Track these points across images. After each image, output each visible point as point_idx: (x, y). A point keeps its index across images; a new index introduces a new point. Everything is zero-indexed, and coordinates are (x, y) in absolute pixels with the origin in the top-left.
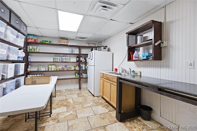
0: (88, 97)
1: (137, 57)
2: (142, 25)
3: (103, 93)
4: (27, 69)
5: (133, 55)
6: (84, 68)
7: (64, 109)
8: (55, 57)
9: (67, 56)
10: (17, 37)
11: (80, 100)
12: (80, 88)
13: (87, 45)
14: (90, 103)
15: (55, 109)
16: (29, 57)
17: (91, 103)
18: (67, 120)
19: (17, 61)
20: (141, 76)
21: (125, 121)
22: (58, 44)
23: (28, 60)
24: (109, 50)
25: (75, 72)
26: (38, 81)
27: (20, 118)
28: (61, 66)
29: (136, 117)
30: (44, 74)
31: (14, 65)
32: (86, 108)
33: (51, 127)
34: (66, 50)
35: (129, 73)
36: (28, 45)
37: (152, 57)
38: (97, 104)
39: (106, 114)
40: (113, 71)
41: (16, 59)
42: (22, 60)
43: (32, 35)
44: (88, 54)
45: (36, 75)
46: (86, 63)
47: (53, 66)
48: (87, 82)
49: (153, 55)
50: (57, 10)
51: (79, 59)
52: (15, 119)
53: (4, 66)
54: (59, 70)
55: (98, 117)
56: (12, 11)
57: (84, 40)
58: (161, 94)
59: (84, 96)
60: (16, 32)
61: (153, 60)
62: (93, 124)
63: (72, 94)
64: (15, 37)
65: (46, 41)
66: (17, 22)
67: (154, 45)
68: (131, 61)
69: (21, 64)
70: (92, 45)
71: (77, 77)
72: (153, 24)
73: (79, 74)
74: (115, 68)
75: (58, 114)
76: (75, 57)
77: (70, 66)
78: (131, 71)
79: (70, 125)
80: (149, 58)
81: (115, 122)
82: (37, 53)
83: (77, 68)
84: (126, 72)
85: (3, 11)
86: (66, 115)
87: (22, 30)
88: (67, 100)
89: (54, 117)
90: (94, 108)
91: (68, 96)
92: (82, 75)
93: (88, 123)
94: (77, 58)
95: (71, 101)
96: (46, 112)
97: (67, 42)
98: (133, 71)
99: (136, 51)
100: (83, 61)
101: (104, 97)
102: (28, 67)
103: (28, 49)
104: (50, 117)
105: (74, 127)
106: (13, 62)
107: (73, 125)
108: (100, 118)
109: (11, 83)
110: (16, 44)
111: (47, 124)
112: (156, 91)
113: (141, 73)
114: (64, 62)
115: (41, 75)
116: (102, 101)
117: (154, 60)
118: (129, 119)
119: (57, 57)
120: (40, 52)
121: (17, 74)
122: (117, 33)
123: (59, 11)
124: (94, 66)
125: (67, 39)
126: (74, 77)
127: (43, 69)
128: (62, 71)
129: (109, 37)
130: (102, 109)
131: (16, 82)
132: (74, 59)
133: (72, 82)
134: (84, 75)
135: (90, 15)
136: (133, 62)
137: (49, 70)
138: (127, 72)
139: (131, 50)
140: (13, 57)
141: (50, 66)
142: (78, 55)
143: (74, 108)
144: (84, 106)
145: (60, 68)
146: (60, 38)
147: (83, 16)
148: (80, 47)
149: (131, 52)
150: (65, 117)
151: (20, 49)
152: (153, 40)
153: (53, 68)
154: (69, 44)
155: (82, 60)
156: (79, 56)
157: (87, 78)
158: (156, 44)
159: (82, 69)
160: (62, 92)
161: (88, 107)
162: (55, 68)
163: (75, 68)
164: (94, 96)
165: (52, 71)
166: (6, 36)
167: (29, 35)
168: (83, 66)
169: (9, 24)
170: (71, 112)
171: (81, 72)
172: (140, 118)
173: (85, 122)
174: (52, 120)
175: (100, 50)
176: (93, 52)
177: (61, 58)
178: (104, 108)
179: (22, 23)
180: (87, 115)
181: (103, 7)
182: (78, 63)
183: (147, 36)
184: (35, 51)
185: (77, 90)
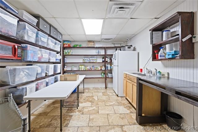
0: (112, 96)
1: (164, 56)
2: (166, 19)
3: (126, 94)
4: (64, 69)
5: (158, 53)
6: (109, 69)
7: (89, 104)
8: (84, 59)
9: (94, 58)
10: (56, 44)
11: (104, 98)
12: (106, 88)
13: (113, 46)
14: (112, 102)
15: (82, 103)
16: (65, 59)
17: (114, 103)
18: (90, 113)
19: (56, 62)
20: (168, 78)
21: (146, 126)
22: (86, 47)
23: (64, 62)
24: (134, 49)
25: (101, 71)
26: (68, 78)
27: (57, 106)
28: (89, 66)
29: (161, 124)
30: (76, 73)
31: (53, 65)
32: (108, 106)
33: (76, 117)
34: (94, 52)
35: (155, 74)
36: (65, 49)
37: (179, 55)
38: (120, 104)
39: (126, 115)
40: (138, 71)
41: (55, 61)
42: (59, 61)
43: (66, 41)
44: (113, 55)
45: (70, 74)
46: (111, 63)
47: (83, 66)
48: (112, 82)
49: (180, 53)
50: (80, 18)
51: (105, 59)
52: (54, 106)
53: (47, 66)
54: (88, 69)
55: (118, 116)
56: (52, 25)
57: (109, 41)
58: (179, 98)
59: (108, 95)
60: (55, 40)
61: (180, 59)
62: (111, 121)
63: (99, 92)
64: (54, 44)
65: (77, 45)
66: (55, 33)
67: (182, 41)
68: (155, 61)
69: (58, 65)
70: (117, 46)
71: (103, 77)
72: (180, 17)
73: (104, 74)
74: (140, 68)
75: (83, 108)
76: (101, 57)
77: (97, 66)
78: (157, 72)
79: (91, 118)
80: (177, 57)
81: (134, 124)
82: (70, 55)
83: (103, 68)
84: (151, 73)
85: (45, 27)
86: (90, 109)
87: (58, 39)
88: (93, 97)
89: (80, 109)
90: (115, 107)
91: (94, 94)
92: (107, 74)
93: (107, 120)
94: (103, 59)
95: (96, 98)
96: (75, 104)
97: (94, 44)
98: (159, 72)
99: (161, 49)
100: (108, 62)
101: (127, 98)
102: (64, 67)
103: (64, 53)
104: (77, 108)
105: (94, 120)
106: (54, 63)
107: (94, 119)
108: (120, 117)
109: (52, 79)
110: (55, 49)
111: (74, 114)
112: (173, 94)
113: (168, 74)
114: (91, 63)
115: (73, 74)
116: (125, 101)
117: (182, 59)
118: (151, 124)
119: (86, 59)
120: (73, 54)
121: (56, 72)
122: (142, 31)
123: (82, 20)
124: (118, 66)
125: (94, 42)
126: (101, 76)
127: (75, 69)
128: (89, 70)
129: (134, 35)
130: (123, 110)
131: (55, 78)
132: (100, 60)
133: (99, 81)
134: (110, 75)
135: (109, 17)
136: (160, 62)
137: (80, 70)
138: (153, 73)
139: (156, 48)
140: (53, 60)
141: (80, 66)
142: (103, 56)
143: (97, 104)
144: (106, 104)
145: (88, 68)
146: (88, 41)
147: (103, 20)
148: (105, 48)
149: (156, 51)
150: (89, 111)
151: (58, 53)
152: (180, 35)
153: (83, 68)
154: (95, 46)
155: (107, 60)
156: (105, 56)
157: (112, 78)
158: (184, 40)
159: (108, 70)
160: (90, 89)
161: (110, 105)
162: (84, 68)
163: (101, 68)
164: (118, 96)
165: (82, 71)
166: (48, 44)
167: (64, 41)
168: (109, 66)
169: (50, 35)
170: (94, 108)
171: (106, 72)
172: (165, 126)
173: (104, 118)
174: (78, 111)
175: (124, 50)
176: (117, 52)
177: (89, 59)
178: (126, 109)
179: (59, 33)
180: (107, 112)
181: (120, 8)
182: (104, 64)
183: (175, 30)
184: (69, 54)
185: (103, 88)
